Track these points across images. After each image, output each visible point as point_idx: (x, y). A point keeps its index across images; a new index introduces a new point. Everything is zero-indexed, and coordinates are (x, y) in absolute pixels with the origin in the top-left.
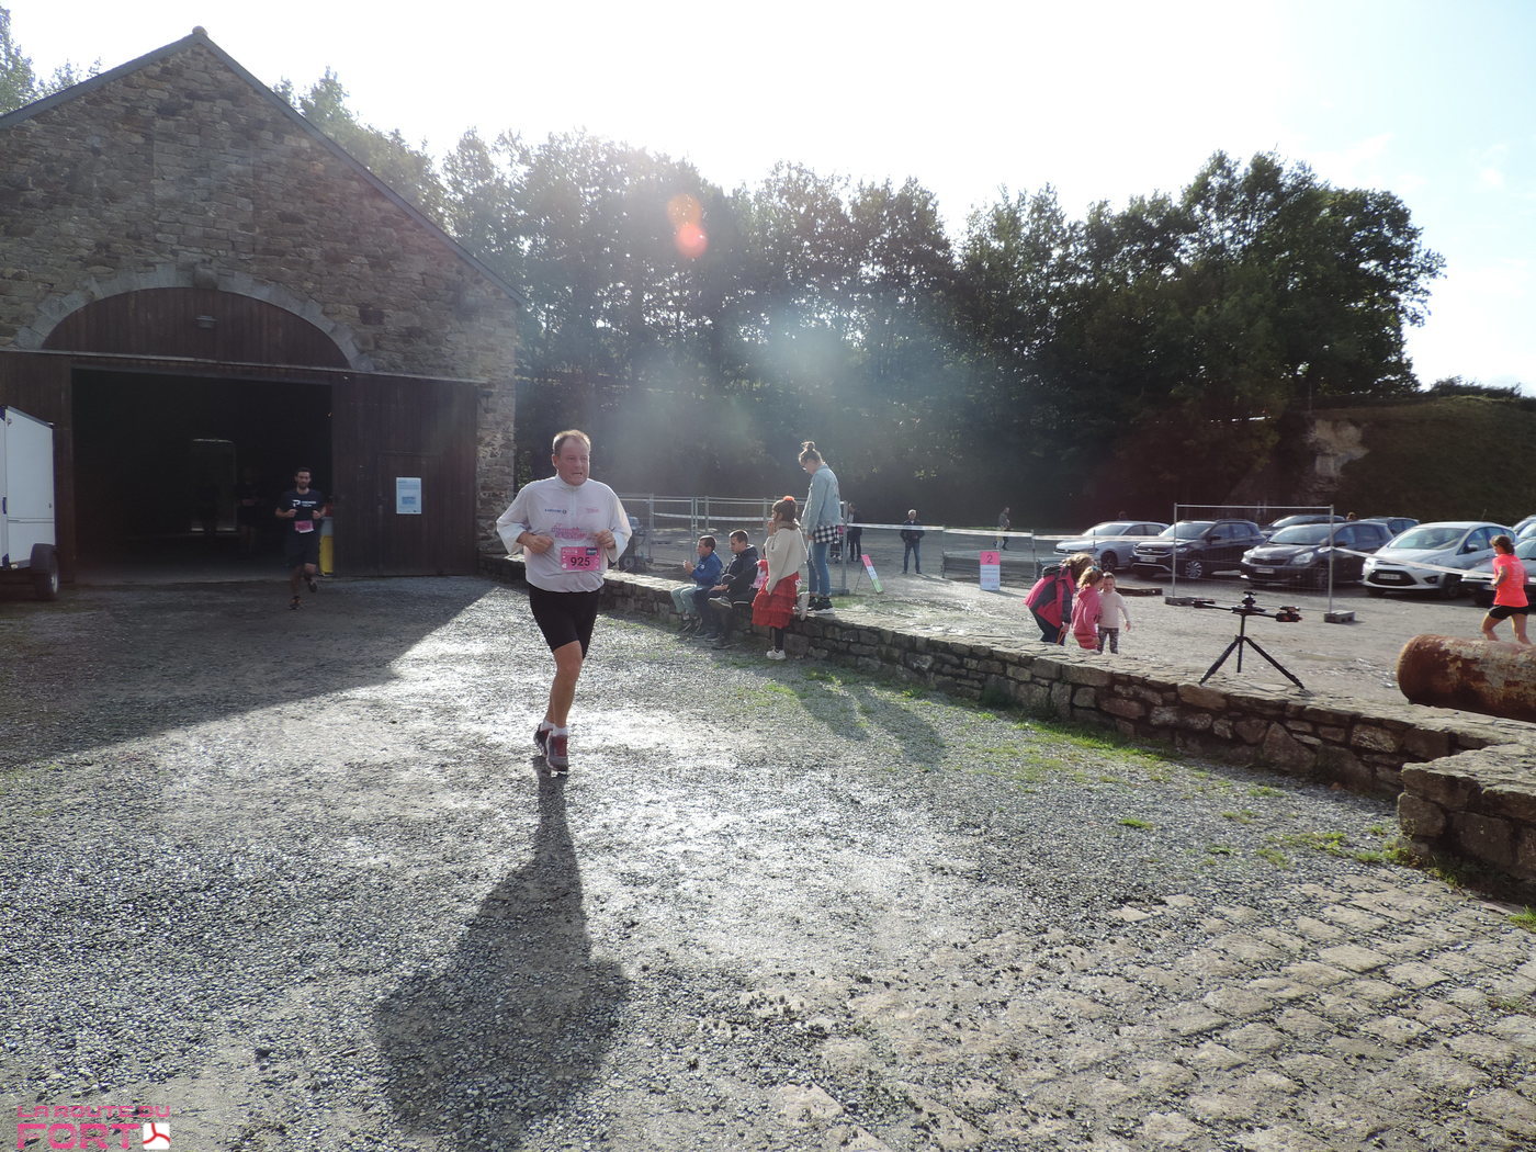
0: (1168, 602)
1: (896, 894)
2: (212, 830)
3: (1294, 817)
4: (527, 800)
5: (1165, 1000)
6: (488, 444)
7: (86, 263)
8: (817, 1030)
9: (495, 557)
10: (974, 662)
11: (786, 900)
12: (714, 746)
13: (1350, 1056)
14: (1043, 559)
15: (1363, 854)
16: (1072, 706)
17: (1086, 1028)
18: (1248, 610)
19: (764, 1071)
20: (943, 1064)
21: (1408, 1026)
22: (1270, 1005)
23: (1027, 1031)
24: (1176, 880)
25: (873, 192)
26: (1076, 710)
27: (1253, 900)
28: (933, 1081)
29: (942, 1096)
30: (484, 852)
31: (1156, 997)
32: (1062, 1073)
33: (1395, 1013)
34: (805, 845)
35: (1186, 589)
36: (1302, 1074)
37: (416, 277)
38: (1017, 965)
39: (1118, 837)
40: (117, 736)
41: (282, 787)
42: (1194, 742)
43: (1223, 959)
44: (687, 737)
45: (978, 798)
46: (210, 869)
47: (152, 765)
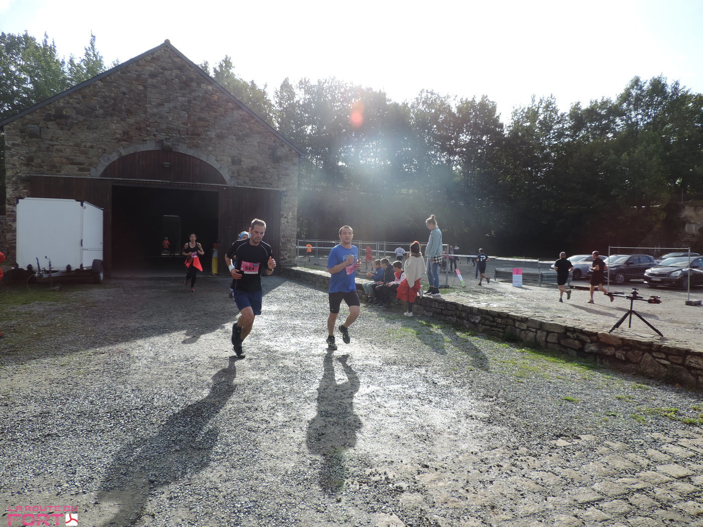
1: (447, 427)
2: (148, 383)
3: (653, 400)
4: (284, 376)
5: (572, 485)
6: (285, 218)
7: (119, 140)
8: (399, 488)
9: (287, 267)
10: (500, 320)
11: (394, 427)
12: (373, 355)
13: (666, 520)
14: (543, 272)
15: (687, 419)
16: (546, 342)
17: (531, 496)
18: (634, 297)
19: (371, 505)
20: (457, 508)
21: (699, 507)
22: (627, 491)
23: (501, 496)
24: (587, 427)
25: (467, 103)
26: (548, 344)
27: (626, 440)
28: (451, 516)
29: (454, 524)
30: (262, 399)
31: (569, 483)
32: (515, 517)
33: (693, 499)
34: (408, 402)
35: (616, 288)
37: (256, 144)
38: (501, 464)
39: (561, 405)
40: (117, 341)
41: (181, 366)
42: (606, 361)
43: (605, 467)
44: (361, 350)
45: (494, 384)
46: (144, 400)
47: (128, 355)
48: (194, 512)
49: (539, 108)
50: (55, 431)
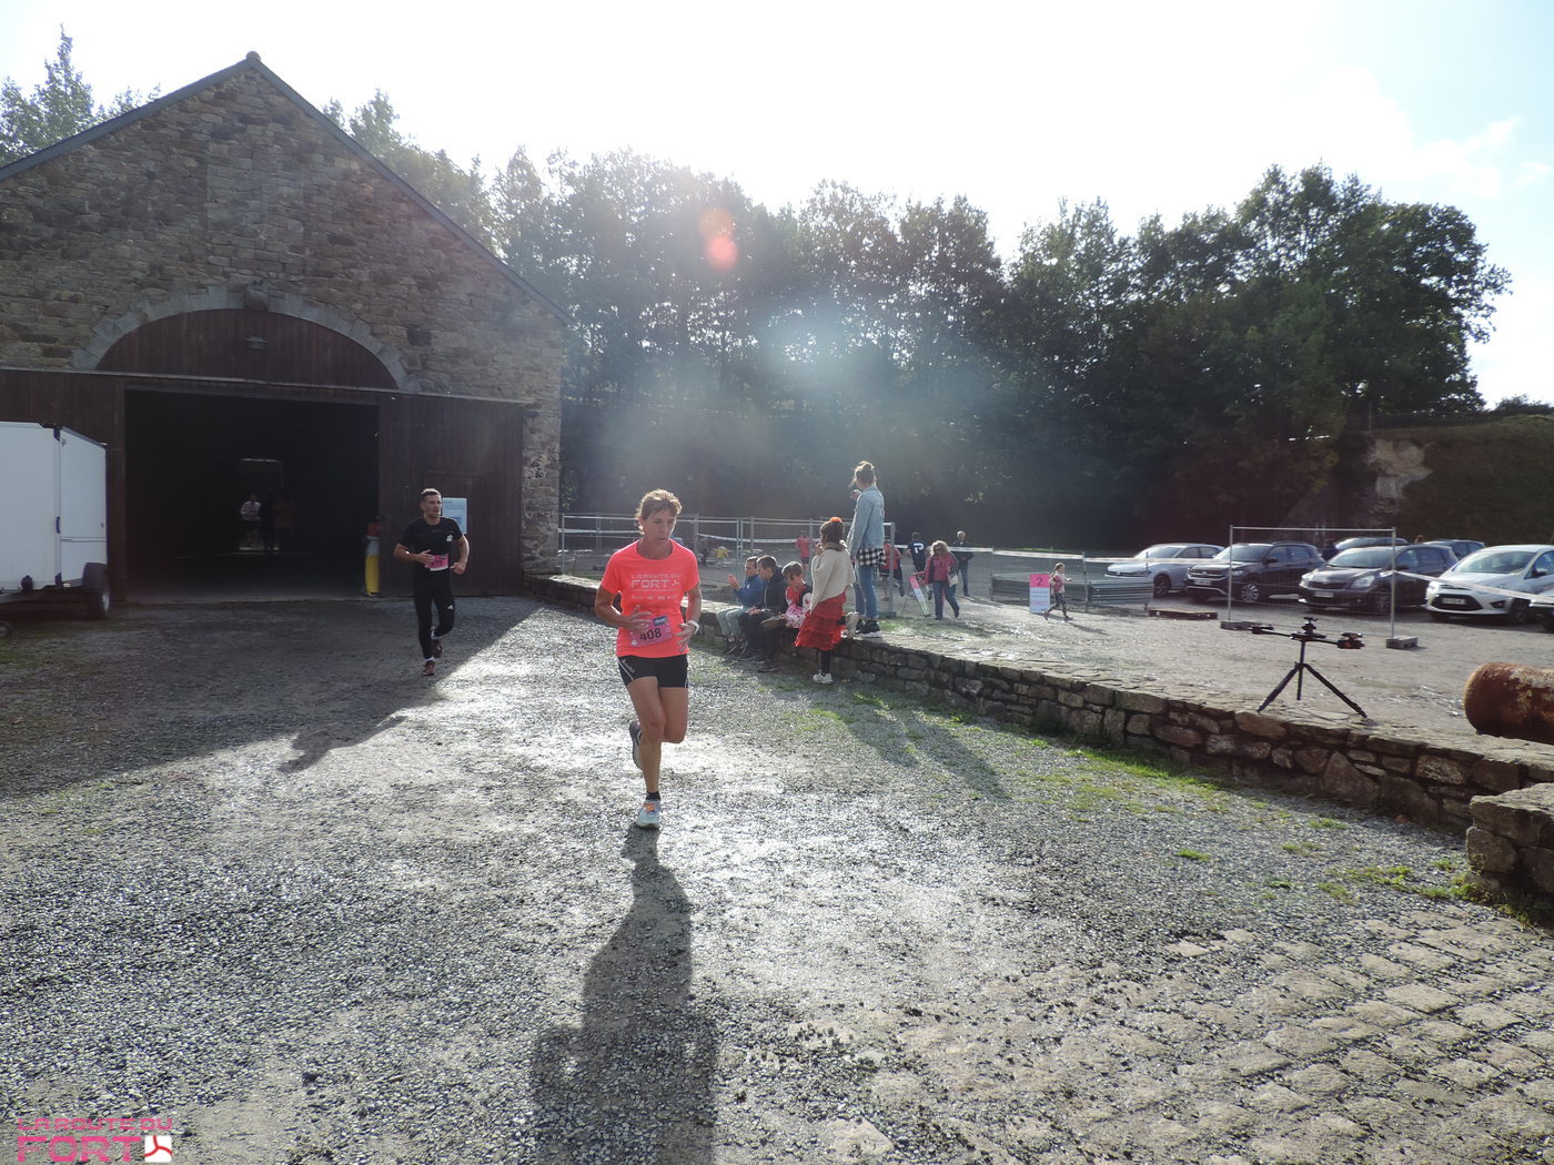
0: (1224, 626)
1: (946, 925)
2: (259, 850)
3: (1357, 850)
4: (572, 824)
5: (1224, 1039)
6: (533, 465)
7: (140, 285)
8: (867, 1063)
9: (539, 577)
10: (1025, 688)
11: (834, 929)
12: (760, 771)
13: (1418, 1101)
14: (1094, 582)
15: (1430, 890)
16: (1126, 732)
17: (1143, 1066)
18: (1308, 636)
19: (813, 1104)
20: (996, 1101)
21: (1480, 1070)
22: (1334, 1046)
23: (1082, 1068)
24: (1234, 914)
25: (922, 211)
26: (1129, 737)
27: (1315, 936)
28: (986, 1118)
29: (995, 1134)
30: (530, 877)
31: (1216, 1035)
32: (1118, 1113)
33: (1465, 1056)
34: (853, 873)
35: (1242, 613)
36: (1369, 1118)
37: (463, 298)
38: (1071, 1000)
39: (1174, 869)
40: (167, 756)
41: (329, 807)
42: (1252, 771)
43: (1284, 997)
44: (733, 762)
45: (1029, 827)
46: (258, 890)
47: (201, 785)
48: (423, 1142)
49: (1074, 227)
50: (55, 971)
